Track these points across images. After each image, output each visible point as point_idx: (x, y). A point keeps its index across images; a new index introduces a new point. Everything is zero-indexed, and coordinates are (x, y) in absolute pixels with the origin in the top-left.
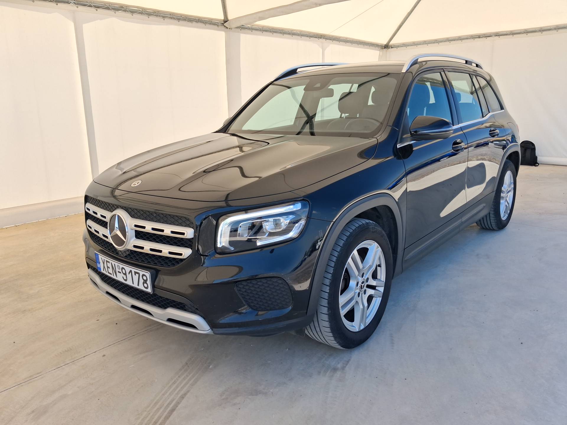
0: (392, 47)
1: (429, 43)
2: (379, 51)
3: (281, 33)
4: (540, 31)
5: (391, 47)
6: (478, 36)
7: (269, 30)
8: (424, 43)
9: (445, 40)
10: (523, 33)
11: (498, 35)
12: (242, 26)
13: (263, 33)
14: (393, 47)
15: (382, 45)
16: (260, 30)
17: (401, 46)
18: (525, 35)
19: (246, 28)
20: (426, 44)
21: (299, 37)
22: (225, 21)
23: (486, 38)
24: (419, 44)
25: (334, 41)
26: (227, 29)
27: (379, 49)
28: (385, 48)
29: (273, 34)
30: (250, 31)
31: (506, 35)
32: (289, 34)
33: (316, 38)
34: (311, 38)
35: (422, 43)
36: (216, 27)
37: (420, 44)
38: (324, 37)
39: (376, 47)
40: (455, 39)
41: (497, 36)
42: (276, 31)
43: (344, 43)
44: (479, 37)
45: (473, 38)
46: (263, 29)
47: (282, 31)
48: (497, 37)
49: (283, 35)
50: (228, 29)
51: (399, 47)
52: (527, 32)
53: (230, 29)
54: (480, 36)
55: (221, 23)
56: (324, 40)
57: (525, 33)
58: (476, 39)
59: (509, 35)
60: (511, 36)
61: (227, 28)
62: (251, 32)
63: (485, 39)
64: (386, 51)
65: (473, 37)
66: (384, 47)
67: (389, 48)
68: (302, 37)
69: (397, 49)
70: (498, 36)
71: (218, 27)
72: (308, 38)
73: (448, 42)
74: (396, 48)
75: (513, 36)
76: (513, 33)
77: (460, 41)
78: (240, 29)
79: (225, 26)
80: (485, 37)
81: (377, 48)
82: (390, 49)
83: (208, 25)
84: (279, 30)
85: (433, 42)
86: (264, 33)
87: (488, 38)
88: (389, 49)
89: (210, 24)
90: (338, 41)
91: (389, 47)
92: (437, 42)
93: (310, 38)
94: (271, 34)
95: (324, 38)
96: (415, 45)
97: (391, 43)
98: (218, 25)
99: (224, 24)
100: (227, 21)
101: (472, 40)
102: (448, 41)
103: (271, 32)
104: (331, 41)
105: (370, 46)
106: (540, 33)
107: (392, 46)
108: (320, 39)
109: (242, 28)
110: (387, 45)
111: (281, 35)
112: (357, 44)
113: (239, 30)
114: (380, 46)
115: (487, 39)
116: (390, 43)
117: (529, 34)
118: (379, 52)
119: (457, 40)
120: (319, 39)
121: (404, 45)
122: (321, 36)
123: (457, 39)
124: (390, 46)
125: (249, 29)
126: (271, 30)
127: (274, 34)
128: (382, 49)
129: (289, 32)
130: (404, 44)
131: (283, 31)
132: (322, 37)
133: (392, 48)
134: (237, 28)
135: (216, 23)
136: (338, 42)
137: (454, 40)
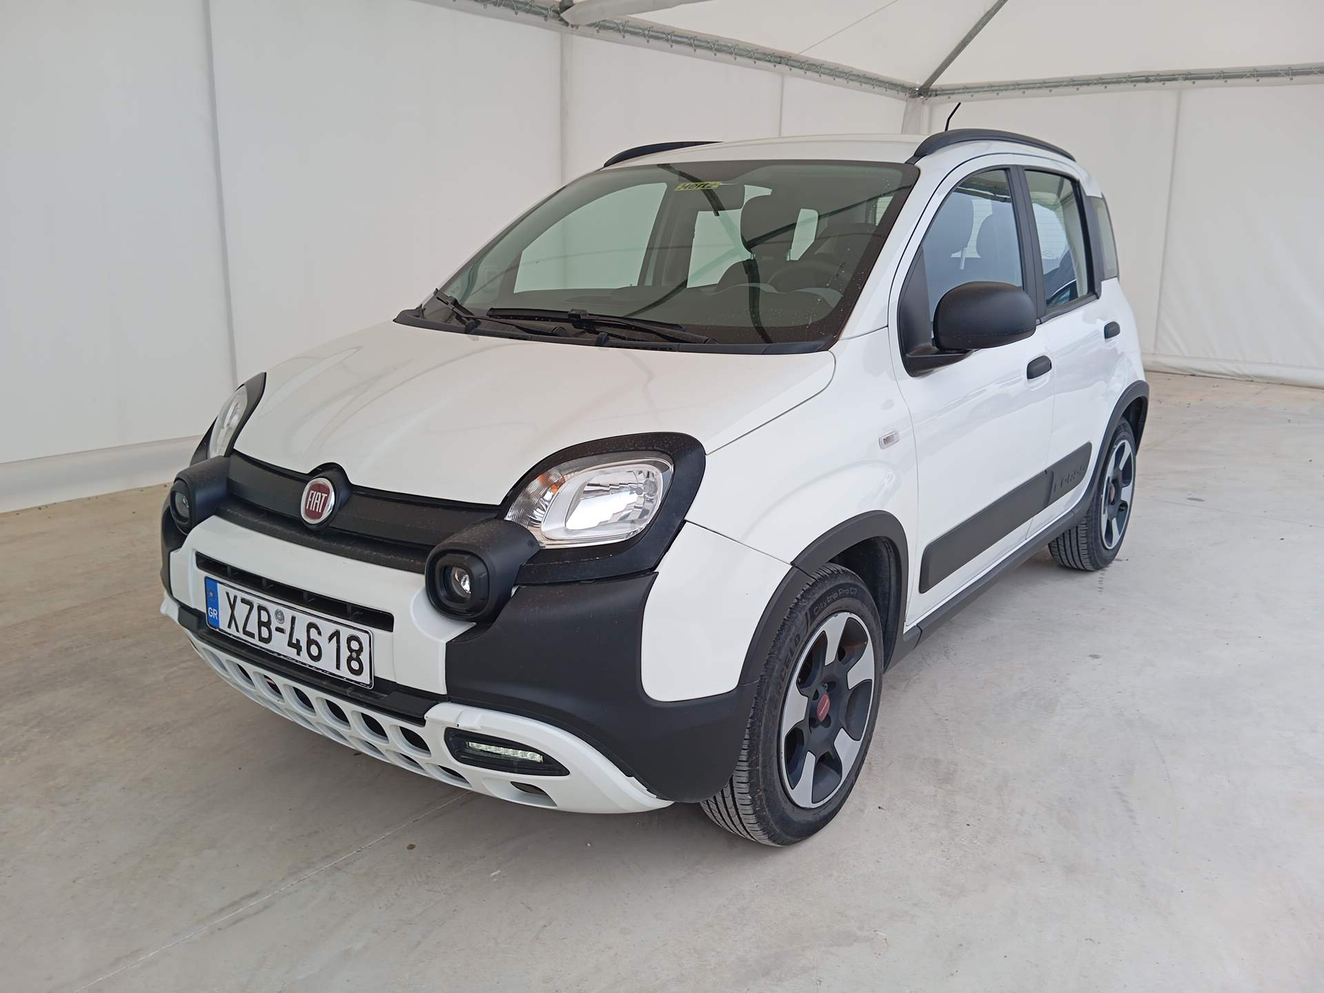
0: (938, 93)
1: (1027, 88)
2: (907, 101)
3: (690, 45)
4: (1287, 74)
5: (934, 93)
6: (1144, 78)
7: (665, 36)
8: (1017, 86)
9: (1065, 83)
10: (1248, 77)
11: (1191, 77)
12: (601, 23)
13: (648, 42)
14: (940, 94)
15: (915, 87)
16: (644, 35)
17: (961, 91)
18: (1253, 80)
19: (612, 28)
20: (1020, 89)
21: (731, 58)
22: (564, 8)
23: (1164, 84)
24: (1002, 88)
25: (808, 73)
26: (565, 27)
27: (908, 95)
28: (920, 95)
29: (672, 46)
30: (618, 36)
31: (1211, 78)
32: (710, 49)
33: (769, 61)
34: (757, 61)
35: (1011, 87)
36: (541, 19)
37: (1006, 90)
38: (788, 60)
39: (902, 91)
40: (1090, 82)
41: (1186, 79)
42: (679, 39)
43: (831, 79)
44: (1147, 79)
45: (1132, 82)
46: (651, 33)
47: (694, 40)
48: (1189, 83)
49: (695, 50)
50: (570, 27)
51: (953, 94)
52: (1258, 74)
53: (574, 29)
54: (1150, 78)
55: (554, 11)
56: (787, 68)
57: (1252, 76)
58: (1139, 85)
59: (1217, 78)
60: (1221, 81)
61: (567, 24)
62: (622, 38)
63: (1160, 84)
64: (923, 103)
65: (1132, 79)
66: (917, 93)
67: (930, 96)
68: (739, 58)
69: (949, 98)
70: (1191, 79)
71: (546, 20)
72: (751, 61)
73: (1071, 87)
74: (946, 97)
75: (1226, 82)
76: (1225, 76)
77: (1102, 87)
78: (597, 28)
79: (562, 20)
80: (1161, 80)
81: (902, 94)
82: (933, 99)
83: (521, 15)
84: (687, 38)
85: (1039, 85)
86: (652, 41)
87: (1168, 83)
88: (931, 98)
89: (528, 11)
90: (817, 72)
91: (929, 93)
92: (1046, 87)
93: (755, 63)
94: (667, 45)
95: (787, 64)
96: (993, 90)
97: (937, 83)
98: (546, 16)
99: (562, 15)
100: (570, 7)
101: (1130, 86)
102: (1074, 85)
103: (667, 40)
104: (802, 72)
105: (888, 90)
106: (1287, 79)
107: (936, 91)
108: (778, 66)
109: (601, 26)
110: (926, 87)
111: (690, 50)
112: (860, 82)
113: (593, 30)
114: (910, 89)
115: (1166, 85)
116: (934, 84)
117: (1262, 80)
118: (903, 104)
119: (1095, 84)
120: (775, 66)
121: (968, 90)
122: (781, 57)
123: (1095, 82)
124: (933, 91)
125: (616, 29)
126: (669, 37)
127: (675, 46)
128: (914, 97)
129: (709, 43)
130: (968, 88)
131: (696, 42)
132: (783, 60)
133: (936, 95)
134: (590, 25)
135: (544, 11)
136: (816, 75)
137: (1089, 84)
